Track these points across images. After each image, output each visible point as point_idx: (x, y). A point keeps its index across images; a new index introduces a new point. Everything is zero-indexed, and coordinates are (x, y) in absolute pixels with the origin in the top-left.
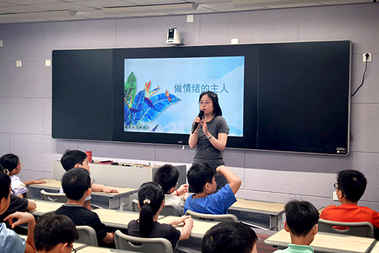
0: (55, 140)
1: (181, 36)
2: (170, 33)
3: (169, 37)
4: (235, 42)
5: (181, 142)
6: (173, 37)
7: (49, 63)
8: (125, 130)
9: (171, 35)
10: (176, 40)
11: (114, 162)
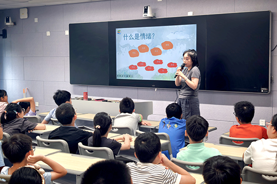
0: (72, 85)
1: (153, 11)
2: (145, 9)
3: (145, 12)
4: (190, 14)
5: (154, 86)
6: (147, 12)
7: (67, 33)
8: (117, 78)
9: (146, 11)
10: (149, 14)
11: (105, 99)
